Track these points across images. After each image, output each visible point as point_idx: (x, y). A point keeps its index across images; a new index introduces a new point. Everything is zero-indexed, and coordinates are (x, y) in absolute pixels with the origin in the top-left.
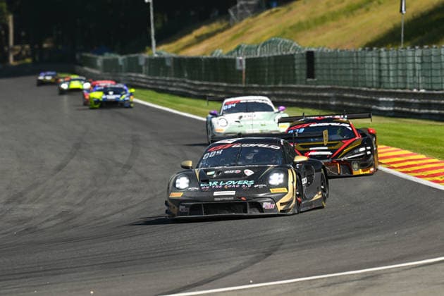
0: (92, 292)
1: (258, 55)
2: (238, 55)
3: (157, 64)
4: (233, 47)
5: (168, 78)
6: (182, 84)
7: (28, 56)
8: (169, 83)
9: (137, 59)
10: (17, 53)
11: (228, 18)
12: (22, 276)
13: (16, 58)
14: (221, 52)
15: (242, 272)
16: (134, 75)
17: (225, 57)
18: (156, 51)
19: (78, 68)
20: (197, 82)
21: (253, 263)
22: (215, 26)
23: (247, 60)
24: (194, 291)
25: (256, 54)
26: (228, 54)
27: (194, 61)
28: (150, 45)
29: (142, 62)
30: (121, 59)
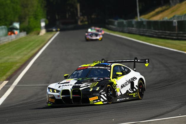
0: (113, 120)
1: (183, 19)
2: (174, 20)
3: (140, 24)
4: (171, 16)
5: (145, 30)
6: (151, 32)
7: (86, 21)
8: (145, 32)
9: (131, 22)
10: (81, 20)
11: (170, 4)
12: (84, 113)
13: (81, 22)
14: (167, 18)
15: (176, 111)
16: (131, 28)
17: (169, 20)
18: (139, 18)
19: (107, 26)
20: (157, 31)
21: (180, 107)
22: (164, 7)
23: (178, 22)
24: (156, 119)
26: (170, 19)
27: (156, 22)
28: (137, 15)
29: (134, 23)
30: (125, 22)
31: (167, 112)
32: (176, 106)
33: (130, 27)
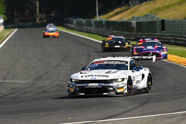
0: (70, 118)
1: (141, 21)
2: (133, 20)
3: (99, 24)
4: (130, 17)
5: (103, 30)
6: (109, 32)
7: (44, 19)
8: (104, 32)
9: (90, 21)
10: (40, 17)
11: (129, 5)
13: (39, 20)
14: (125, 19)
15: (133, 111)
16: (89, 28)
18: (98, 18)
19: (65, 24)
20: (115, 32)
21: (137, 108)
22: (123, 8)
23: (137, 23)
24: (112, 119)
25: (140, 20)
26: (128, 20)
27: (114, 23)
28: (96, 15)
29: (92, 23)
30: (84, 21)
31: (123, 112)
32: (132, 107)
33: (89, 26)
